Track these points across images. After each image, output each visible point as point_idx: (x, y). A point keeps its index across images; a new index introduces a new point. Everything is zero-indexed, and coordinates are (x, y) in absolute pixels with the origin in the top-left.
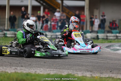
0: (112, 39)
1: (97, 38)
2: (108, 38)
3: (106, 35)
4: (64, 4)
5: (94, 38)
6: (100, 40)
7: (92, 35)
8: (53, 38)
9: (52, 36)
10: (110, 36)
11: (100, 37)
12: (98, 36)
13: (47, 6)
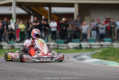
0: (96, 48)
1: (80, 47)
2: (92, 47)
3: (89, 44)
5: (76, 48)
6: (82, 49)
7: (75, 45)
10: (94, 44)
11: (83, 46)
12: (81, 45)
13: (33, 13)
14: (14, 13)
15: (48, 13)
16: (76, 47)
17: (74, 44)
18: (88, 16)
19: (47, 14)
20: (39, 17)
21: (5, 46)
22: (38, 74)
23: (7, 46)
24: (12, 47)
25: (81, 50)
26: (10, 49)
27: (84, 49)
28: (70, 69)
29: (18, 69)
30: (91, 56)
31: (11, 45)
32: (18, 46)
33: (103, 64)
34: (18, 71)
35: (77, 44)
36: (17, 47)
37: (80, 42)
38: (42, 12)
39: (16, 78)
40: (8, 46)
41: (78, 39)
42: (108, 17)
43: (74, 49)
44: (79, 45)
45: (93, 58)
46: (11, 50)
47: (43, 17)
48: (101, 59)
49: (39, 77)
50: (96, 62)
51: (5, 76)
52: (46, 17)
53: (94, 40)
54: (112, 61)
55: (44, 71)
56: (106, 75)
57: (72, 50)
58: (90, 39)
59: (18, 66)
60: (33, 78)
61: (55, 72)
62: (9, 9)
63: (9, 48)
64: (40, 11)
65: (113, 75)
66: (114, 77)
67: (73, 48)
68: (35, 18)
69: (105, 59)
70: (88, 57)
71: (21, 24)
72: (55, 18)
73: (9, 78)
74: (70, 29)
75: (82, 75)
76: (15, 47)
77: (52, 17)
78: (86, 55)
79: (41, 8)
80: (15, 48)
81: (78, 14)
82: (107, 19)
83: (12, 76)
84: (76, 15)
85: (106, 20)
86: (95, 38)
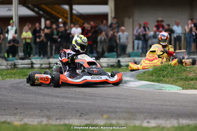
1: (119, 65)
3: (133, 60)
4: (74, 12)
5: (112, 66)
6: (122, 67)
7: (110, 61)
8: (43, 68)
9: (41, 64)
11: (122, 64)
12: (119, 62)
13: (45, 15)
14: (15, 15)
15: (67, 14)
16: (112, 64)
17: (108, 60)
18: (129, 17)
19: (65, 15)
20: (53, 20)
21: (3, 64)
22: (56, 105)
23: (6, 64)
24: (13, 67)
25: (120, 69)
26: (11, 69)
27: (124, 67)
28: (104, 97)
29: (25, 99)
30: (136, 78)
31: (11, 64)
32: (22, 64)
33: (155, 89)
34: (25, 101)
35: (113, 60)
36: (20, 66)
37: (118, 57)
38: (58, 13)
39: (22, 111)
40: (8, 64)
41: (115, 53)
42: (160, 19)
43: (108, 68)
44: (117, 61)
45: (140, 80)
46: (12, 71)
47: (60, 20)
48: (153, 81)
49: (58, 110)
50: (144, 86)
51: (6, 109)
52: (65, 20)
53: (139, 54)
54: (169, 84)
55: (66, 101)
56: (161, 105)
57: (106, 69)
58: (132, 53)
59: (25, 93)
60: (48, 111)
61: (82, 102)
62: (7, 9)
63: (9, 67)
64: (55, 11)
65: (172, 106)
66: (174, 108)
67: (107, 66)
68: (48, 22)
69: (158, 81)
70: (132, 79)
71: (27, 32)
72: (78, 21)
73: (11, 111)
74: (101, 38)
75: (124, 105)
76: (18, 66)
77: (74, 20)
78: (128, 75)
79: (57, 6)
80: (17, 68)
81: (113, 15)
82: (158, 21)
83: (16, 109)
84: (111, 17)
85: (156, 24)
86: (140, 51)
